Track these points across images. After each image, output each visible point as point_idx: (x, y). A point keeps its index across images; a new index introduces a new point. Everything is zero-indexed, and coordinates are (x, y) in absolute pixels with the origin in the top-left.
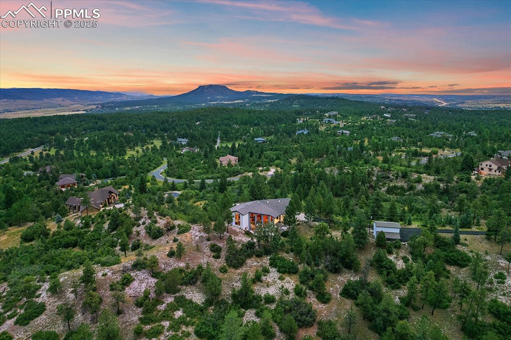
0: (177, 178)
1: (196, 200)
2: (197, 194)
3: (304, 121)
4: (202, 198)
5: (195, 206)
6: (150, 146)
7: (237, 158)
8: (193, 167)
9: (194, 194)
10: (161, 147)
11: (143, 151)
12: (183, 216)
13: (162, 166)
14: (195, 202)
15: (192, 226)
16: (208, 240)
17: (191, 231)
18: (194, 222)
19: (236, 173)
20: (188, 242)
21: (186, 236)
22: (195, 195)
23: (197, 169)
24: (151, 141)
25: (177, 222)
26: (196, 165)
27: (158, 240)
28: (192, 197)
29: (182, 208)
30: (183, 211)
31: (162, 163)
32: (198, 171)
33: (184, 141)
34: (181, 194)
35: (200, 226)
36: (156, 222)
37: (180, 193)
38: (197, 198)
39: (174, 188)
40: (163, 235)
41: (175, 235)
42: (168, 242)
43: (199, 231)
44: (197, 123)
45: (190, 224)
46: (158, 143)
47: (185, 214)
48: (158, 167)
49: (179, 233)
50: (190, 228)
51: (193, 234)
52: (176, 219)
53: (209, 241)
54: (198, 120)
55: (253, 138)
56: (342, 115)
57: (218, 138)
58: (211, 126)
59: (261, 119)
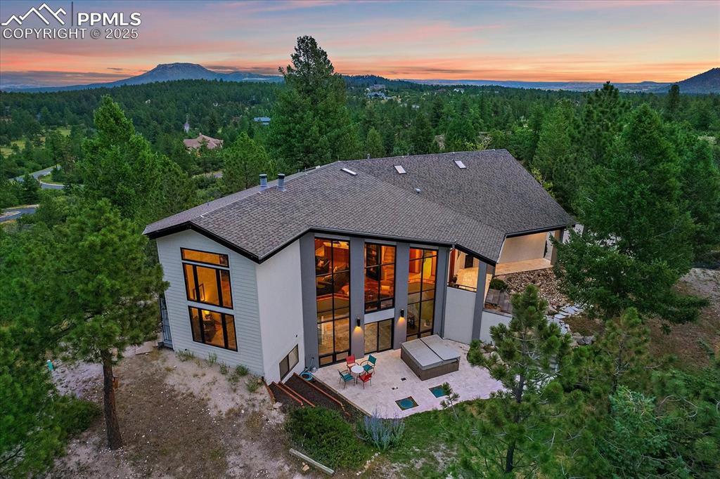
7: (222, 141)
44: (147, 102)
54: (147, 97)
55: (251, 118)
56: (391, 90)
57: (187, 123)
58: (173, 104)
59: (262, 92)
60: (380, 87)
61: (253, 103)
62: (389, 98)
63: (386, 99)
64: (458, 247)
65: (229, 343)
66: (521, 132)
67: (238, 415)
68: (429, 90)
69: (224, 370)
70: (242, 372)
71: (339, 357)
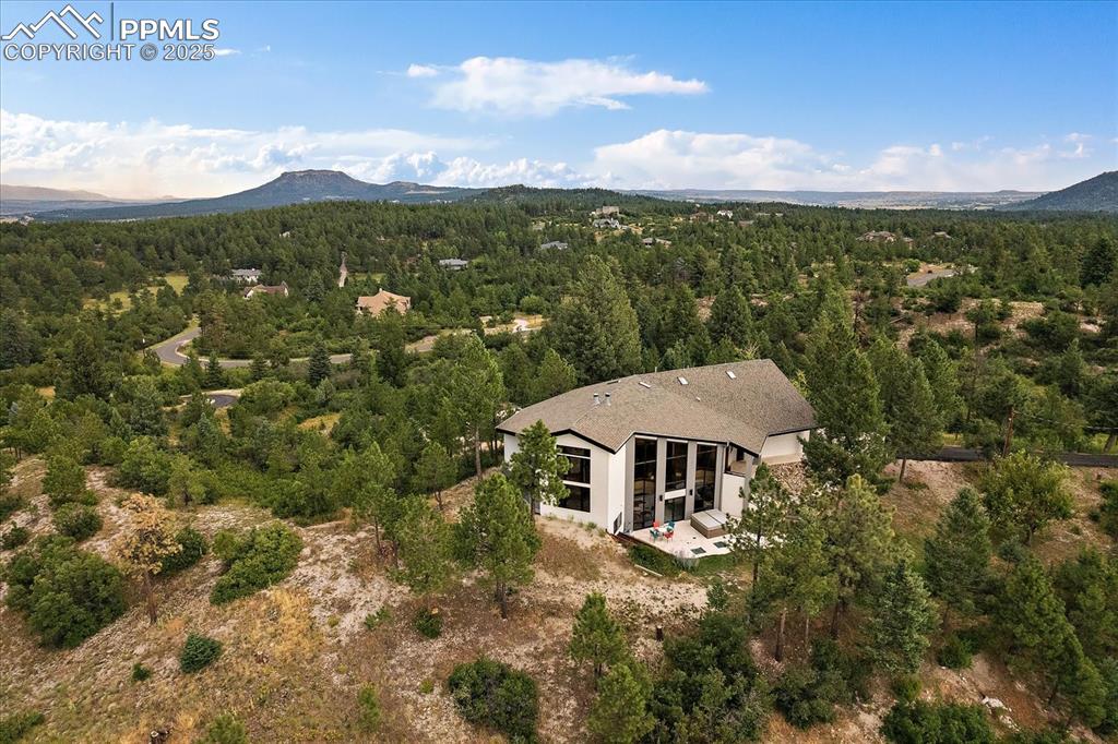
0: (234, 357)
1: (300, 413)
2: (302, 396)
3: (547, 227)
4: (325, 406)
5: (301, 435)
6: (154, 290)
7: (409, 299)
8: (280, 327)
9: (293, 392)
10: (186, 290)
11: (134, 300)
12: (254, 478)
13: (186, 331)
14: (300, 421)
15: (306, 534)
16: (428, 628)
17: (303, 569)
18: (315, 509)
19: (416, 334)
20: (290, 664)
21: (274, 613)
22: (296, 399)
23: (294, 331)
24: (159, 278)
25: (218, 519)
26: (289, 321)
27: (79, 654)
28: (285, 404)
29: (247, 443)
30: (251, 455)
31: (185, 326)
32: (299, 334)
33: (252, 276)
34: (243, 398)
35: (353, 530)
36: (87, 527)
37: (237, 393)
38: (307, 407)
39: (218, 380)
40: (117, 614)
41: (200, 607)
42: (141, 675)
43: (355, 569)
44: (285, 235)
45: (288, 525)
46: (178, 283)
47: (263, 467)
48: (173, 335)
49: (223, 596)
50: (295, 548)
51: (314, 591)
52: (211, 499)
53: (435, 634)
54: (285, 227)
55: (434, 260)
56: (628, 215)
57: (343, 265)
58: (322, 239)
59: (445, 220)
60: (612, 209)
61: (434, 236)
62: (625, 227)
63: (620, 229)
64: (731, 444)
65: (585, 507)
66: (807, 295)
67: (597, 548)
68: (681, 212)
69: (581, 525)
70: (592, 526)
71: (646, 524)
